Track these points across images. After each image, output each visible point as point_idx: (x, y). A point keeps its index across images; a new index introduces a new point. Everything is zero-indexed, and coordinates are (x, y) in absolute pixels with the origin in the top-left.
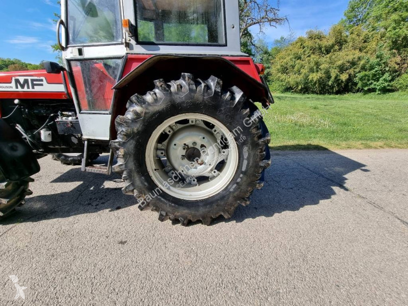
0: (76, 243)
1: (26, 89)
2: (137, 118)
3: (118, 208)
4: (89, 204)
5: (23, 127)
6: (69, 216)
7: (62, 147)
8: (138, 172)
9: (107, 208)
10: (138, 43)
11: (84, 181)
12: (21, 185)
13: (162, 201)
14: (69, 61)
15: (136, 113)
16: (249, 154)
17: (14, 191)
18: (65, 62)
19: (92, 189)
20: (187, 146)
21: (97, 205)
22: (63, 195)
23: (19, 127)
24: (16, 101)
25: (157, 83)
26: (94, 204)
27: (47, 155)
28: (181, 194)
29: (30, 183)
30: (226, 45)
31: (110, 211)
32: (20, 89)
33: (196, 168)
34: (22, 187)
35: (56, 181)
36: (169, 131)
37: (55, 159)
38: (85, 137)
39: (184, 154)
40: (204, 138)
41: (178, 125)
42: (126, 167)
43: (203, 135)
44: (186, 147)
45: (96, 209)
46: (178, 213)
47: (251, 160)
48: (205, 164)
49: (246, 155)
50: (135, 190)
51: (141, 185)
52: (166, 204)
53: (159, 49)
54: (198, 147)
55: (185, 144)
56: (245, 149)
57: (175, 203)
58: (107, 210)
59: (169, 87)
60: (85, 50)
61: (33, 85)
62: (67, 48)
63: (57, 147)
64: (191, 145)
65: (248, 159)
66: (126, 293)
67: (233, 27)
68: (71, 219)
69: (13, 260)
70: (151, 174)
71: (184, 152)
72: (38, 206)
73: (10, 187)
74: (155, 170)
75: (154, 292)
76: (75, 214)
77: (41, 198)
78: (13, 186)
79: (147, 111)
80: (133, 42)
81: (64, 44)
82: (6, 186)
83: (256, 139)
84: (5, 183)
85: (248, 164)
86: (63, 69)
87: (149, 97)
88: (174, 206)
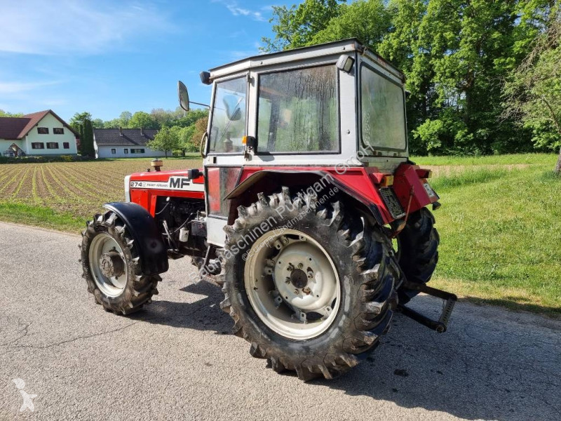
0: (173, 350)
1: (176, 188)
2: (240, 229)
3: (224, 333)
4: (201, 321)
5: (168, 225)
6: (179, 327)
7: (196, 249)
8: (235, 286)
9: (214, 330)
10: (257, 153)
11: (210, 296)
12: (150, 282)
13: (254, 328)
14: (206, 168)
15: (240, 225)
16: (352, 289)
17: (146, 285)
18: (203, 168)
19: (212, 306)
20: (293, 266)
21: (208, 324)
22: (184, 306)
23: (165, 224)
24: (168, 199)
25: (260, 196)
26: (206, 322)
27: (183, 257)
28: (277, 327)
29: (159, 282)
30: (340, 153)
31: (215, 333)
32: (172, 188)
33: (302, 297)
34: (151, 284)
35: (185, 289)
36: (279, 246)
37: (194, 264)
38: (209, 241)
39: (289, 276)
40: (310, 259)
41: (290, 239)
42: (226, 278)
43: (310, 256)
44: (291, 268)
45: (205, 327)
46: (270, 349)
47: (354, 297)
48: (312, 294)
49: (348, 291)
50: (231, 308)
51: (236, 303)
52: (259, 333)
53: (273, 159)
54: (304, 269)
55: (290, 264)
56: (347, 281)
57: (268, 335)
58: (214, 332)
59: (268, 200)
60: (219, 158)
61: (183, 184)
62: (206, 156)
63: (191, 248)
64: (296, 266)
65: (351, 295)
66: (187, 400)
67: (349, 133)
68: (179, 330)
69: (127, 347)
70: (249, 292)
71: (289, 274)
72: (160, 309)
73: (143, 281)
74: (255, 289)
75: (207, 410)
76: (185, 327)
77: (166, 304)
78: (146, 281)
79: (248, 223)
80: (252, 153)
81: (205, 153)
82: (141, 279)
83: (358, 269)
84: (140, 277)
85: (351, 302)
86: (201, 174)
87: (250, 210)
88: (266, 340)
